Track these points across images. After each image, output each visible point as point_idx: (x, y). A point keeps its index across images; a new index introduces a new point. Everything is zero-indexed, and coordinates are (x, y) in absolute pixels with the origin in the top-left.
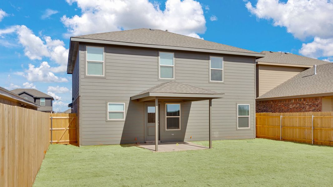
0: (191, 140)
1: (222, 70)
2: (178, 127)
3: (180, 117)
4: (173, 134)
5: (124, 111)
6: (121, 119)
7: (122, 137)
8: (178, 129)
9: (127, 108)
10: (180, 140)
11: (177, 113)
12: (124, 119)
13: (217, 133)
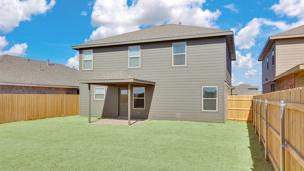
0: (154, 118)
1: (185, 54)
2: (143, 107)
3: (144, 98)
4: (139, 113)
5: (104, 93)
6: (102, 99)
7: (103, 112)
8: (143, 108)
9: (106, 91)
10: (144, 117)
11: (142, 95)
12: (104, 99)
13: (180, 114)
